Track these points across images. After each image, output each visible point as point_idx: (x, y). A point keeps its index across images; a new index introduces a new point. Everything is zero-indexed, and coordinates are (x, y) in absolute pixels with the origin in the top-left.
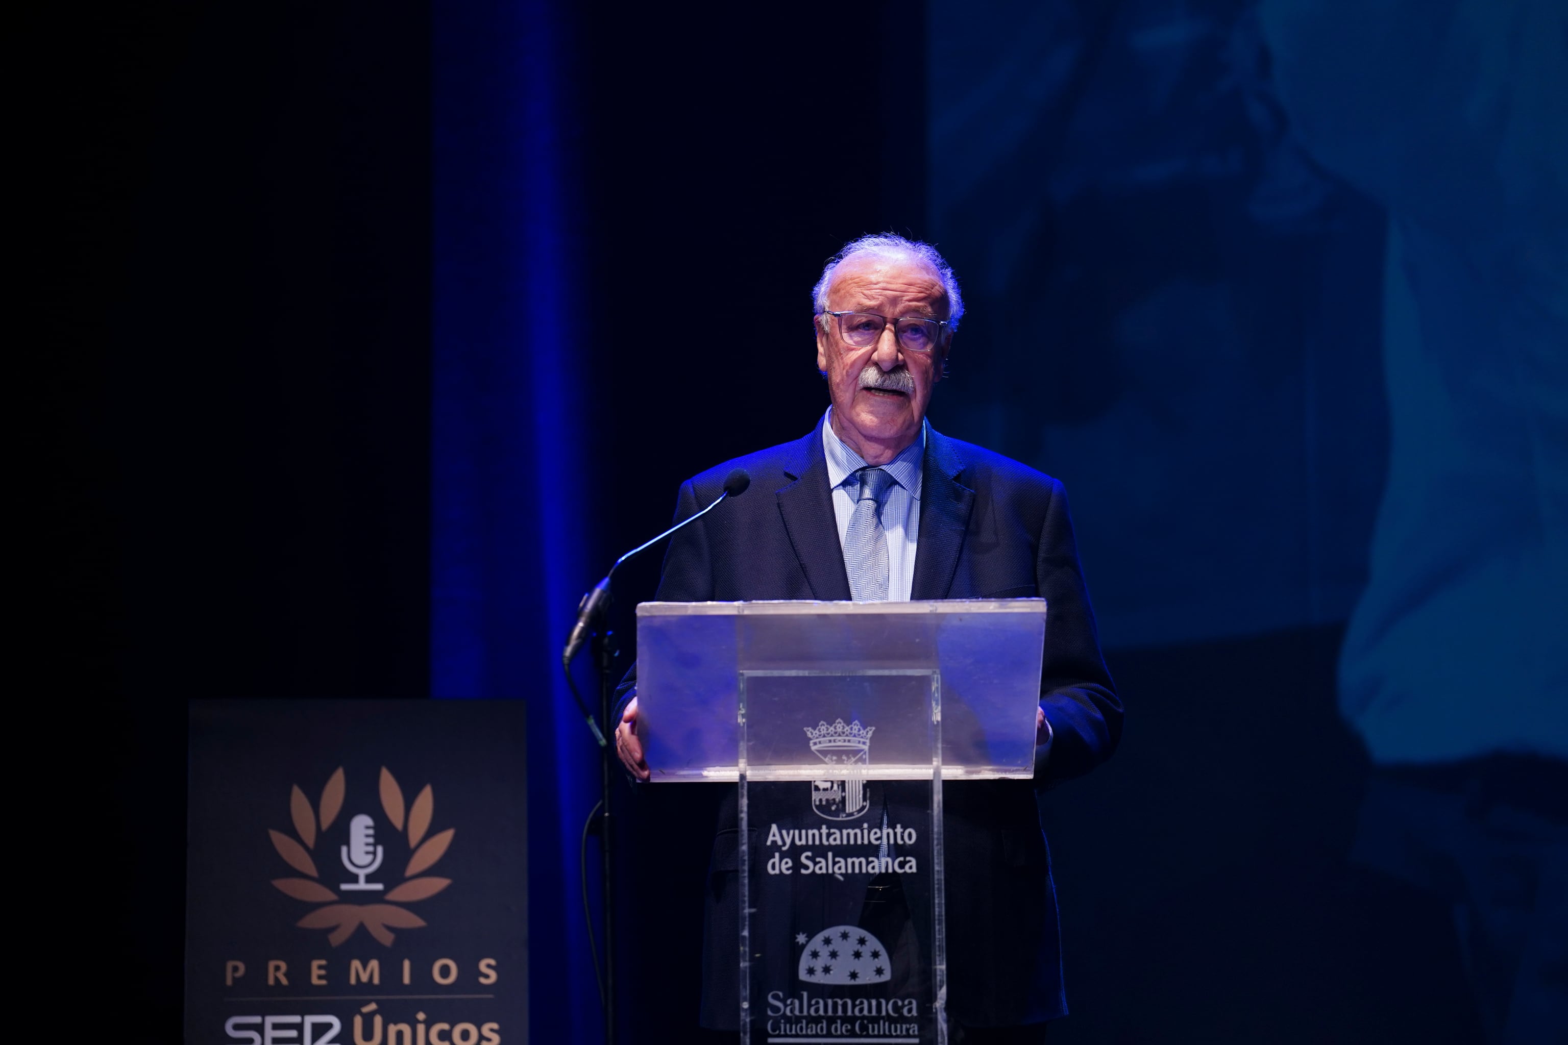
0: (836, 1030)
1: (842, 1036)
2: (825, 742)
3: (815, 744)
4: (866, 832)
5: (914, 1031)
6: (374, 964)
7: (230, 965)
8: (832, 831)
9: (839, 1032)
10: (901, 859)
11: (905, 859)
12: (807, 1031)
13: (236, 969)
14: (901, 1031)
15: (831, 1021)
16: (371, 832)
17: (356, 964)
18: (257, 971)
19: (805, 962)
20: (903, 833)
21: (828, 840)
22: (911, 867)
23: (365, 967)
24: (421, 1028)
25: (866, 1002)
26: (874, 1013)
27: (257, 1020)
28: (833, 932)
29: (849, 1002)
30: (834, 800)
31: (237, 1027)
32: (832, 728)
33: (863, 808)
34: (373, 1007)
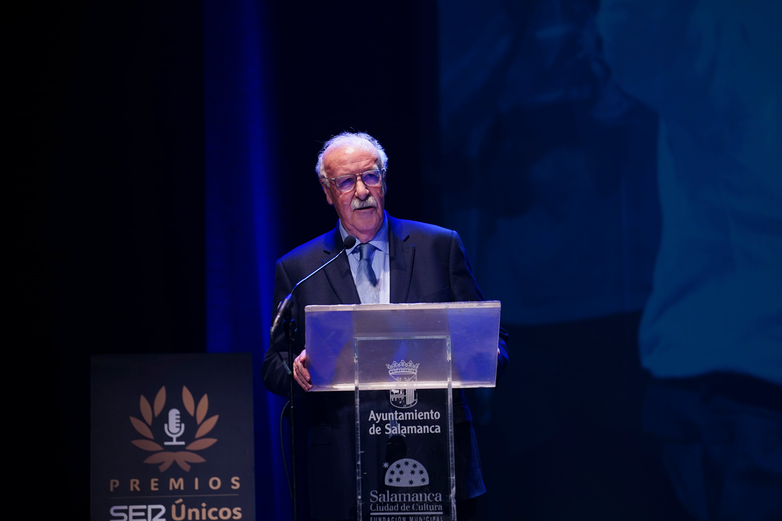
0: (403, 508)
1: (406, 511)
2: (396, 371)
3: (391, 372)
4: (416, 414)
5: (440, 508)
6: (181, 480)
7: (112, 481)
8: (400, 413)
9: (404, 510)
10: (433, 426)
11: (435, 426)
12: (389, 509)
13: (115, 483)
14: (434, 509)
15: (401, 504)
16: (179, 417)
17: (172, 480)
18: (125, 484)
19: (388, 476)
20: (433, 414)
21: (398, 418)
22: (438, 430)
23: (176, 481)
24: (204, 511)
25: (417, 495)
26: (421, 500)
27: (125, 507)
28: (401, 462)
29: (409, 495)
30: (401, 398)
31: (116, 511)
32: (399, 364)
33: (415, 402)
34: (180, 501)
